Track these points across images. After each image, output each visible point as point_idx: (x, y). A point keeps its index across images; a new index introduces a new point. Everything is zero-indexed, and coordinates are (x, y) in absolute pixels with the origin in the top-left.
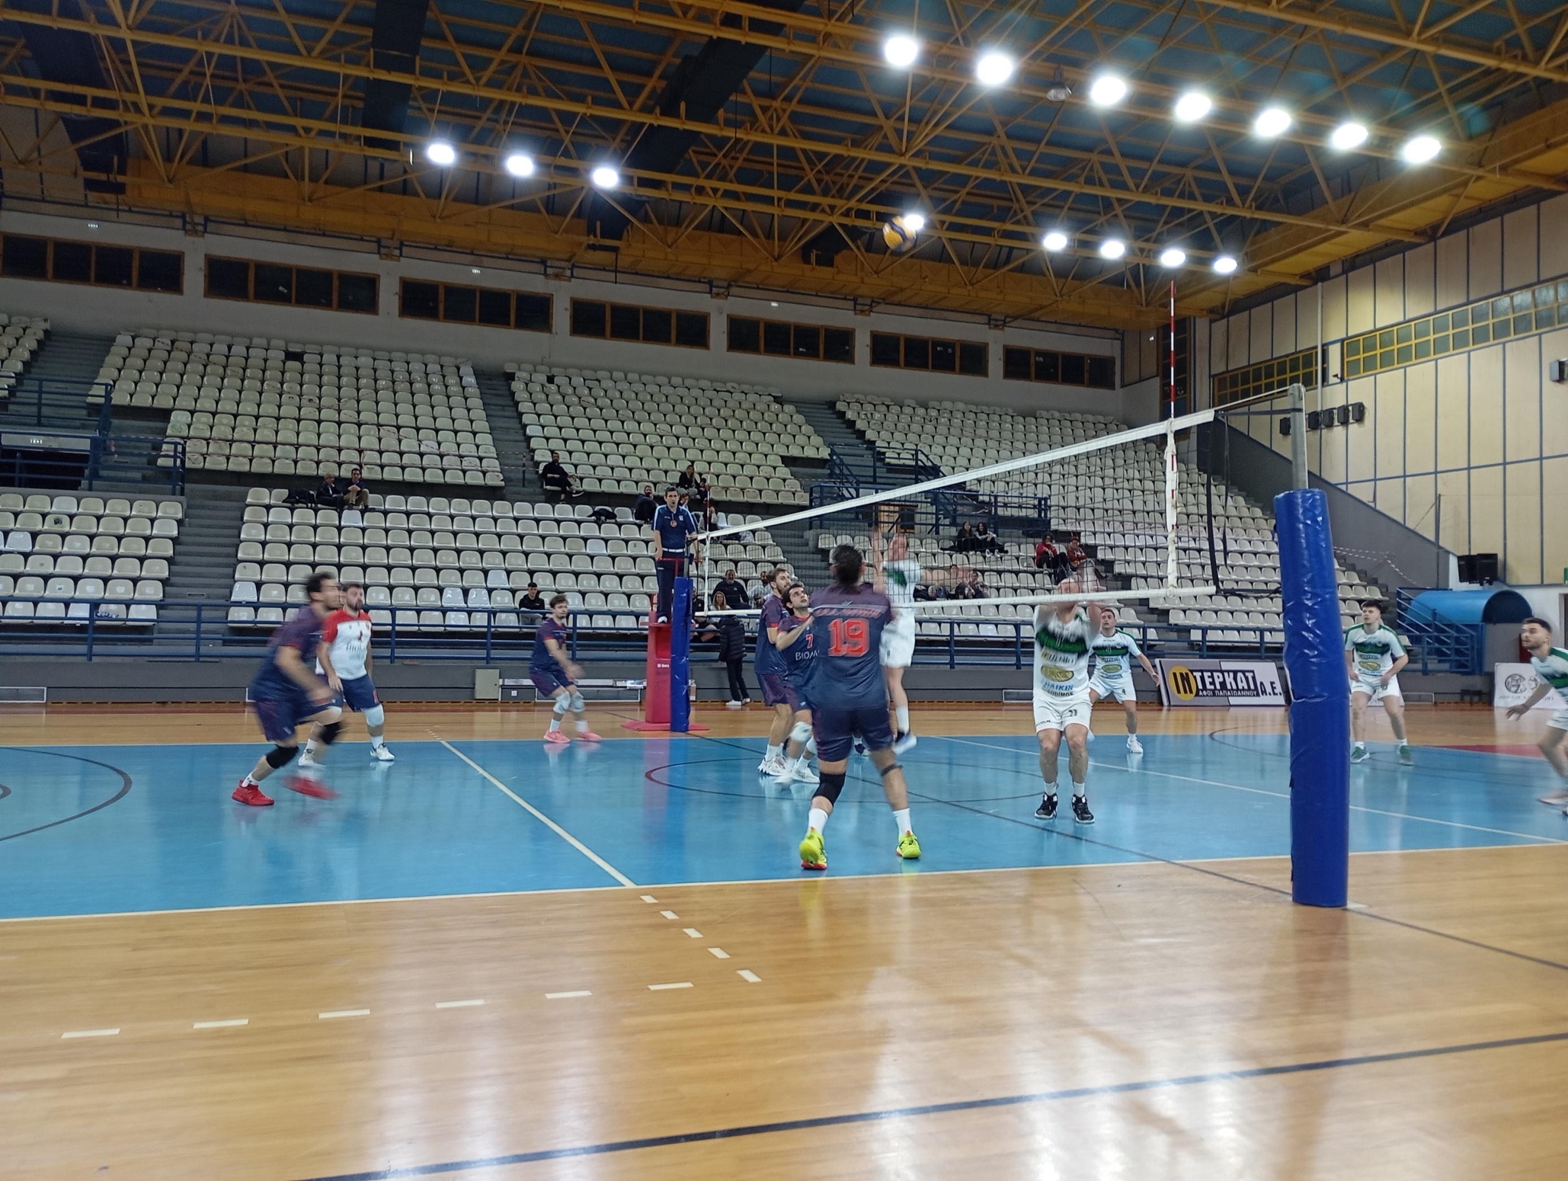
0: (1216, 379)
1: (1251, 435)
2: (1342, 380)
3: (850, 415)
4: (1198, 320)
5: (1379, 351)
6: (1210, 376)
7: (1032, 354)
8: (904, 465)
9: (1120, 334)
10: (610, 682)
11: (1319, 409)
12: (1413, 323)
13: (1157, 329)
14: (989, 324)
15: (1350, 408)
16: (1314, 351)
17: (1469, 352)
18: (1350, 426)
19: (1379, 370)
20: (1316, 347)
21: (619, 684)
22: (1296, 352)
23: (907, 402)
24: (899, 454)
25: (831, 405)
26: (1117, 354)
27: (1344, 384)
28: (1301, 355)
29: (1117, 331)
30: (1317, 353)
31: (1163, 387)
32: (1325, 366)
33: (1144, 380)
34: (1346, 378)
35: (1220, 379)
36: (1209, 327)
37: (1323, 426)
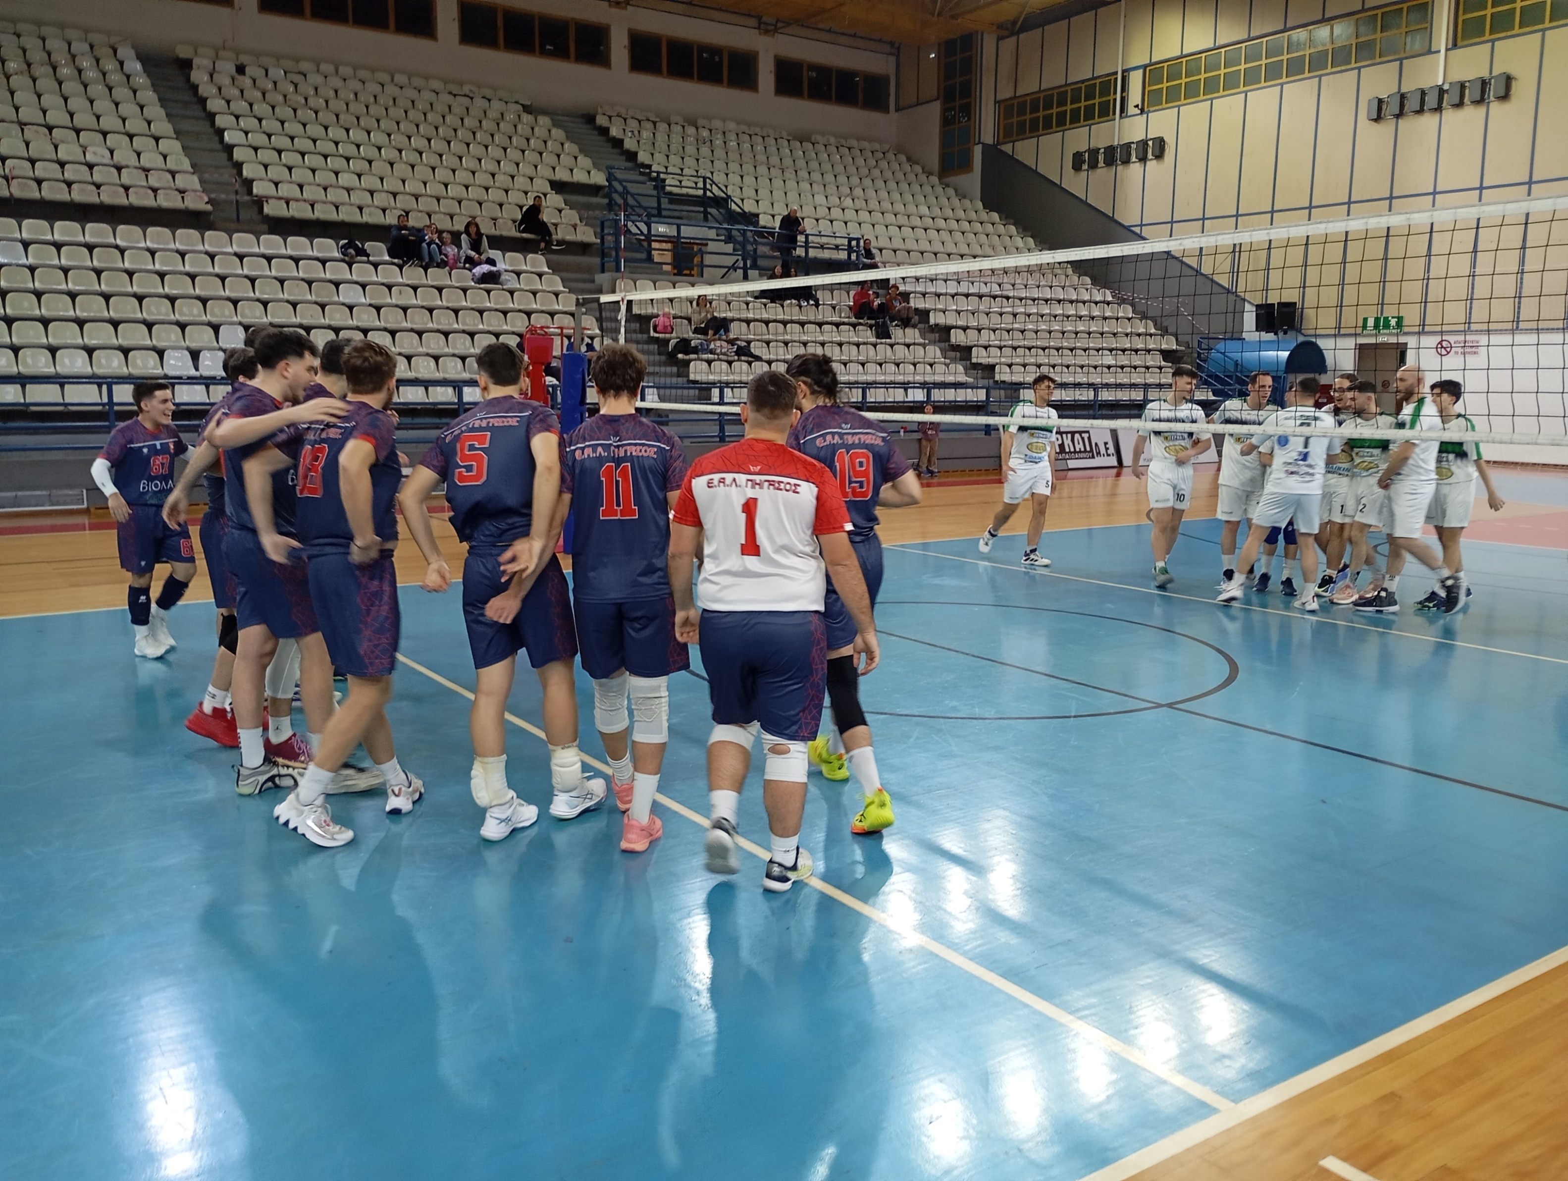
0: (1002, 105)
1: (1039, 170)
2: (1142, 111)
3: (614, 132)
4: (985, 36)
5: (1184, 81)
6: (995, 102)
7: (805, 69)
8: (687, 195)
9: (895, 49)
11: (1116, 143)
12: (1223, 50)
13: (939, 45)
14: (759, 28)
15: (1150, 143)
16: (1113, 78)
17: (1282, 85)
18: (1148, 163)
19: (1183, 102)
20: (1116, 73)
22: (1093, 78)
23: (673, 119)
24: (680, 182)
25: (590, 119)
26: (892, 73)
27: (1145, 116)
28: (1098, 81)
29: (891, 44)
30: (1116, 79)
31: (944, 111)
32: (1124, 94)
33: (921, 104)
34: (1146, 110)
35: (1006, 108)
36: (997, 44)
37: (1119, 162)
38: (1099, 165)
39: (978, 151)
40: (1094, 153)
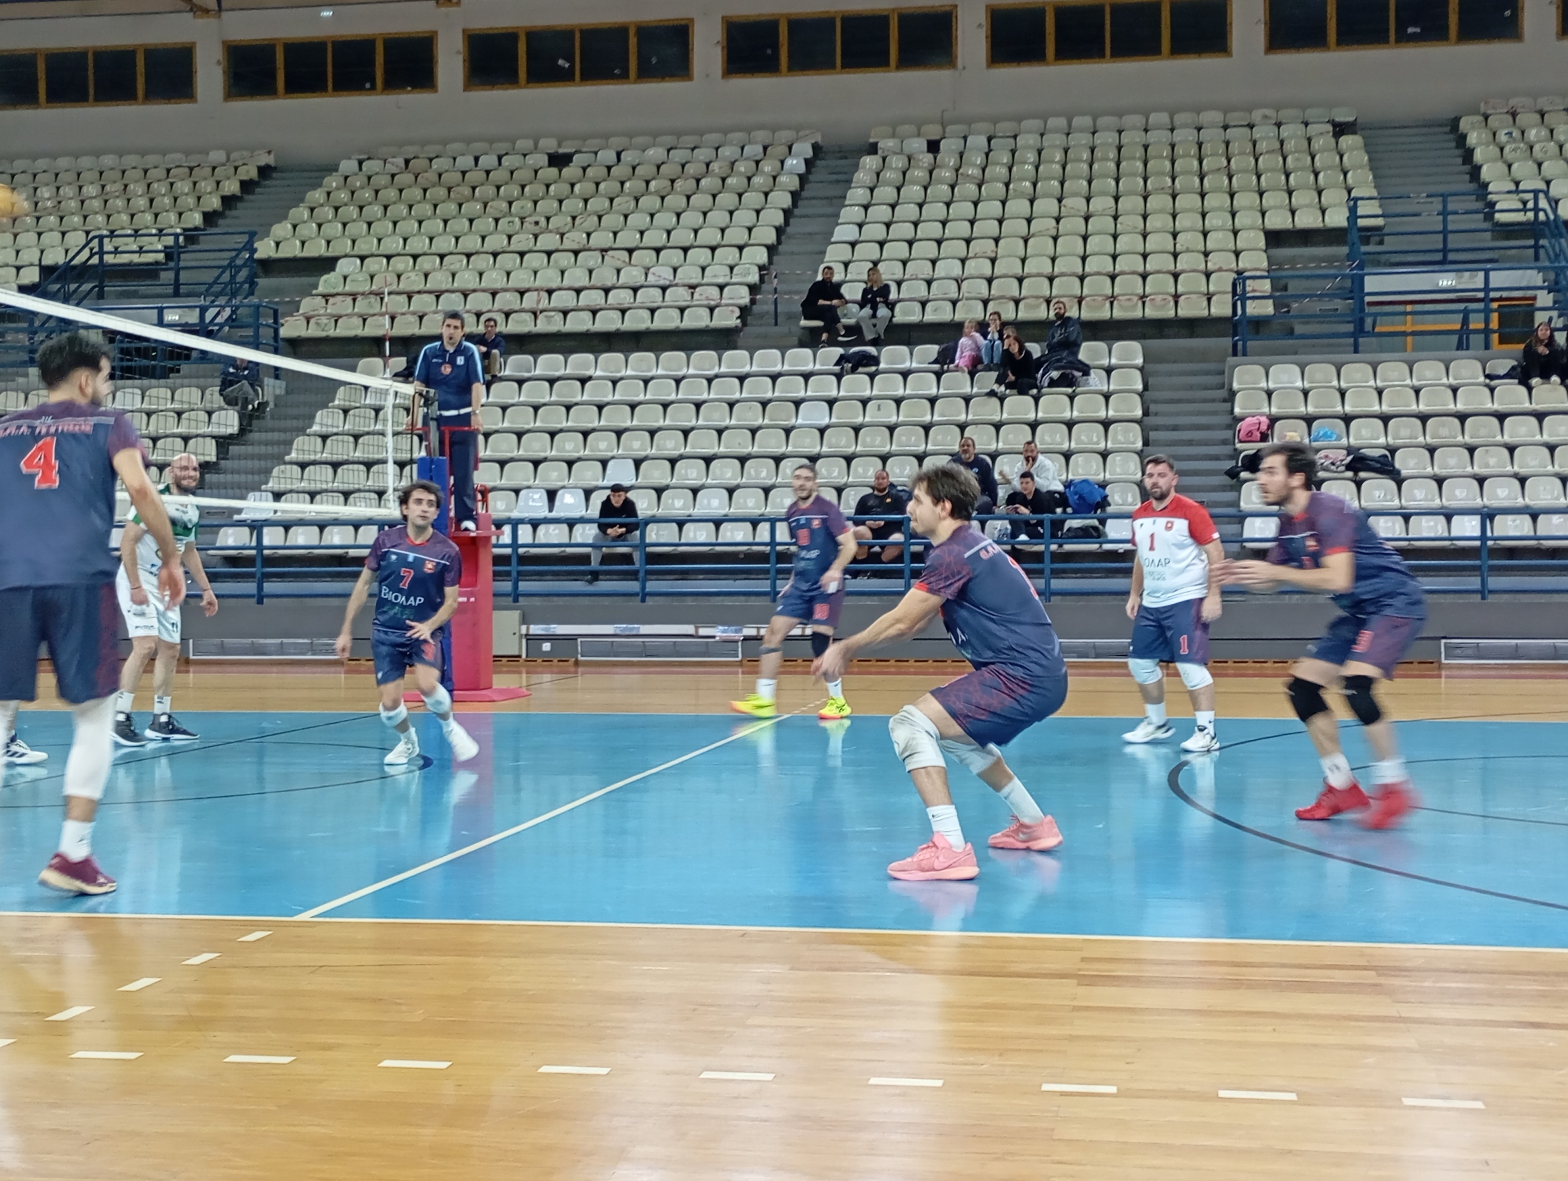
3: (1474, 139)
10: (689, 629)
21: (703, 631)
25: (1450, 124)
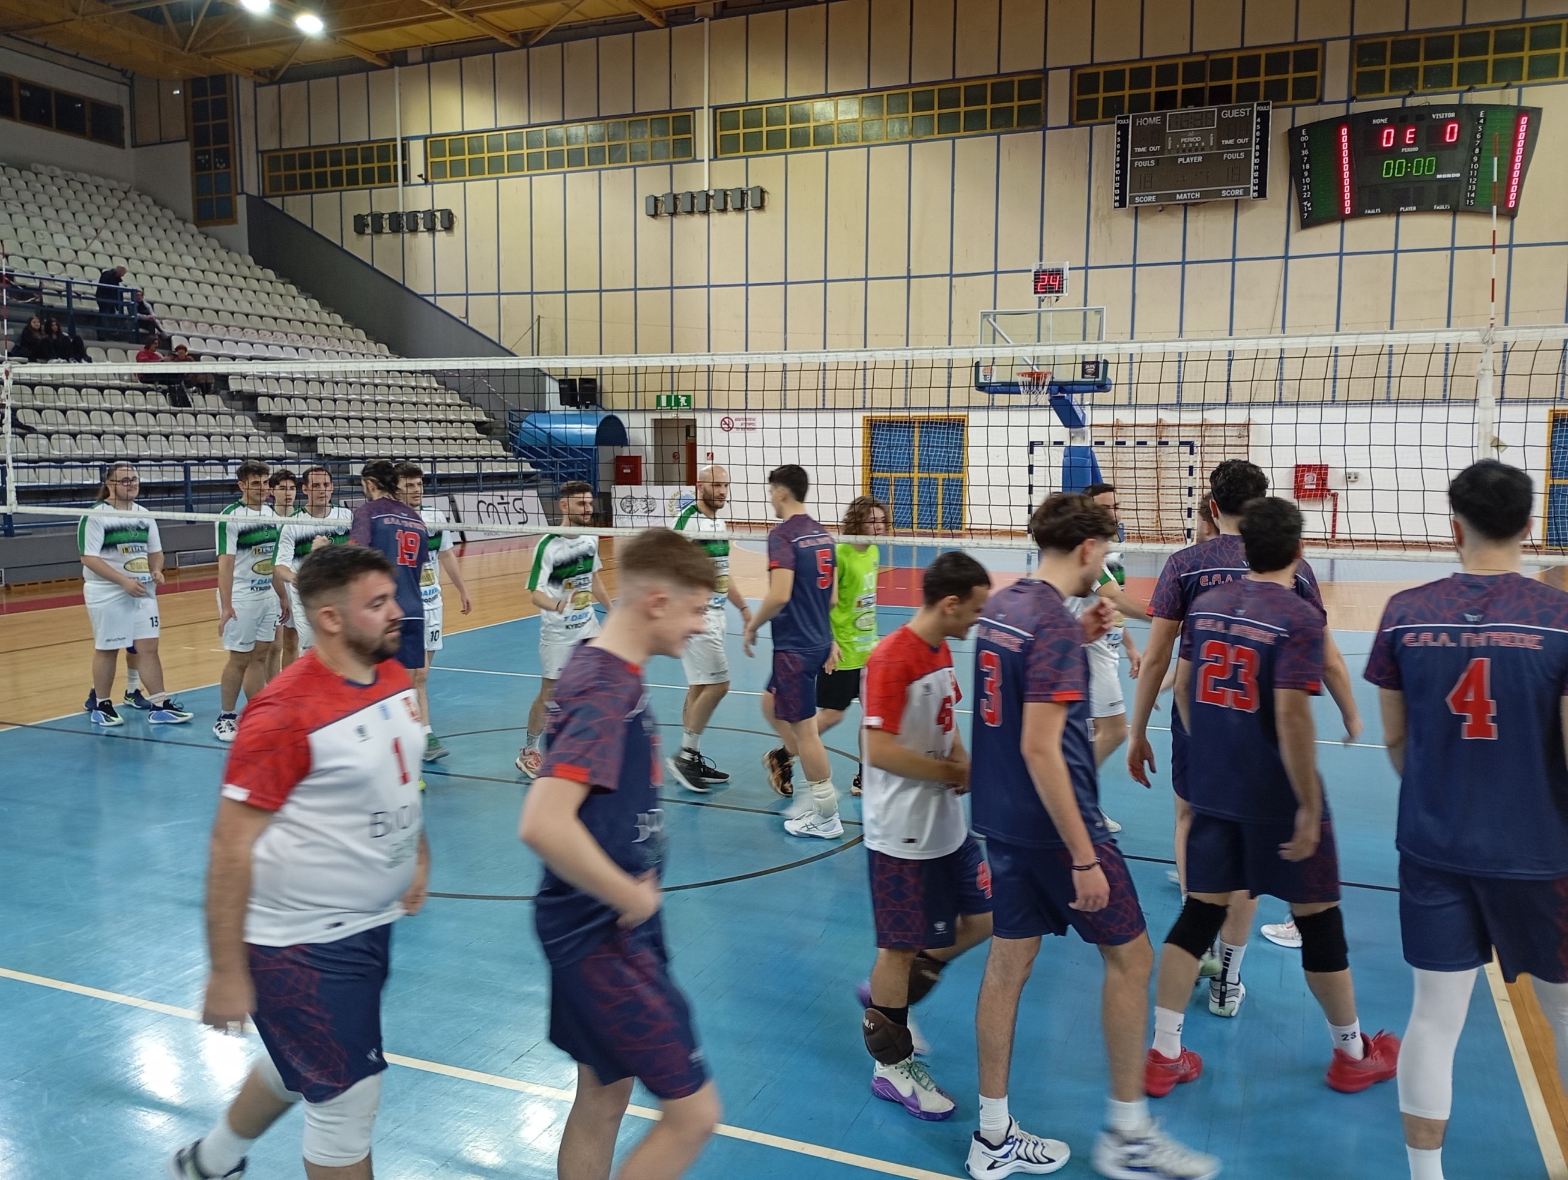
0: (266, 156)
1: (316, 229)
2: (426, 182)
4: (241, 79)
5: (467, 157)
6: (258, 152)
9: (128, 77)
11: (401, 210)
12: (505, 133)
13: (185, 81)
15: (438, 214)
16: (391, 144)
17: (565, 173)
18: (437, 234)
19: (468, 177)
20: (395, 140)
22: (369, 141)
26: (124, 102)
27: (430, 186)
28: (375, 145)
29: (123, 72)
30: (395, 146)
31: (195, 155)
32: (405, 162)
33: (165, 143)
34: (430, 180)
35: (271, 160)
36: (255, 91)
37: (405, 229)
38: (385, 231)
39: (241, 203)
40: (377, 217)
